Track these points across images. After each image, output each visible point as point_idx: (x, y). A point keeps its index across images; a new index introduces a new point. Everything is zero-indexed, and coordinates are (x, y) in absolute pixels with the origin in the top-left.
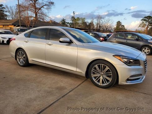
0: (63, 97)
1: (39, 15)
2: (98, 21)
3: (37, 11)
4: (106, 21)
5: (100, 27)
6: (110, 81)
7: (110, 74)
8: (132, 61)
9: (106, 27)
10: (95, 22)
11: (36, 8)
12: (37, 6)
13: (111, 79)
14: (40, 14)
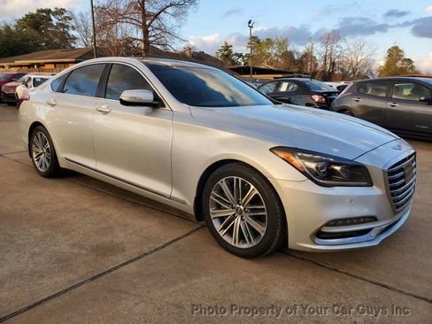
0: (93, 279)
1: (154, 34)
2: (329, 48)
3: (147, 23)
4: (352, 47)
5: (333, 64)
6: (263, 234)
7: (262, 210)
8: (338, 168)
9: (352, 64)
10: (319, 51)
11: (145, 15)
12: (149, 8)
13: (265, 229)
14: (158, 32)
